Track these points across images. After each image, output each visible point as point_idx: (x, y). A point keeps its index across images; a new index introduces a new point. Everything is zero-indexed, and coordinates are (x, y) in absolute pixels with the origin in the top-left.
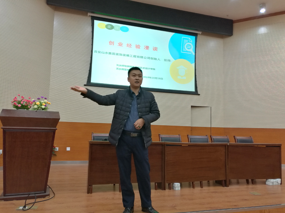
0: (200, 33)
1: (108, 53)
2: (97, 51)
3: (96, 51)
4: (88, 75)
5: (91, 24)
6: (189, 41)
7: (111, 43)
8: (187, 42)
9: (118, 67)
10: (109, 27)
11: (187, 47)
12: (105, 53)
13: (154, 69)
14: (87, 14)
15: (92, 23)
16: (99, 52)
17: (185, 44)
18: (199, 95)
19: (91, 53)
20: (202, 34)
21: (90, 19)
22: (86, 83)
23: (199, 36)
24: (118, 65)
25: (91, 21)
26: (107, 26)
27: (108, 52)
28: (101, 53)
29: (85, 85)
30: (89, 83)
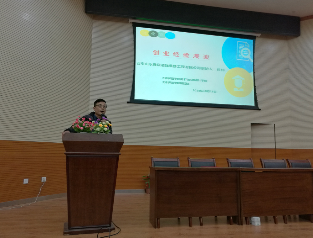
0: (259, 35)
3: (139, 63)
4: (131, 91)
5: (133, 32)
6: (246, 46)
7: (156, 53)
8: (243, 47)
9: (164, 80)
10: (153, 34)
11: (243, 53)
12: (149, 64)
13: (206, 81)
14: (128, 20)
15: (133, 30)
16: (143, 64)
17: (241, 50)
18: (260, 110)
19: (134, 65)
20: (261, 37)
21: (131, 26)
22: (129, 101)
23: (257, 39)
24: (163, 78)
25: (132, 28)
26: (150, 33)
27: (152, 63)
28: (144, 64)
29: (128, 103)
30: (133, 100)
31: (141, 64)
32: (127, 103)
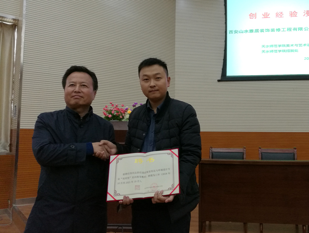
1: (249, 31)
2: (233, 31)
3: (231, 32)
4: (222, 66)
7: (253, 17)
9: (264, 49)
12: (244, 32)
16: (236, 32)
19: (225, 35)
22: (220, 79)
24: (263, 46)
27: (248, 29)
28: (238, 32)
29: (219, 81)
30: (224, 78)
31: (233, 33)
32: (217, 82)
